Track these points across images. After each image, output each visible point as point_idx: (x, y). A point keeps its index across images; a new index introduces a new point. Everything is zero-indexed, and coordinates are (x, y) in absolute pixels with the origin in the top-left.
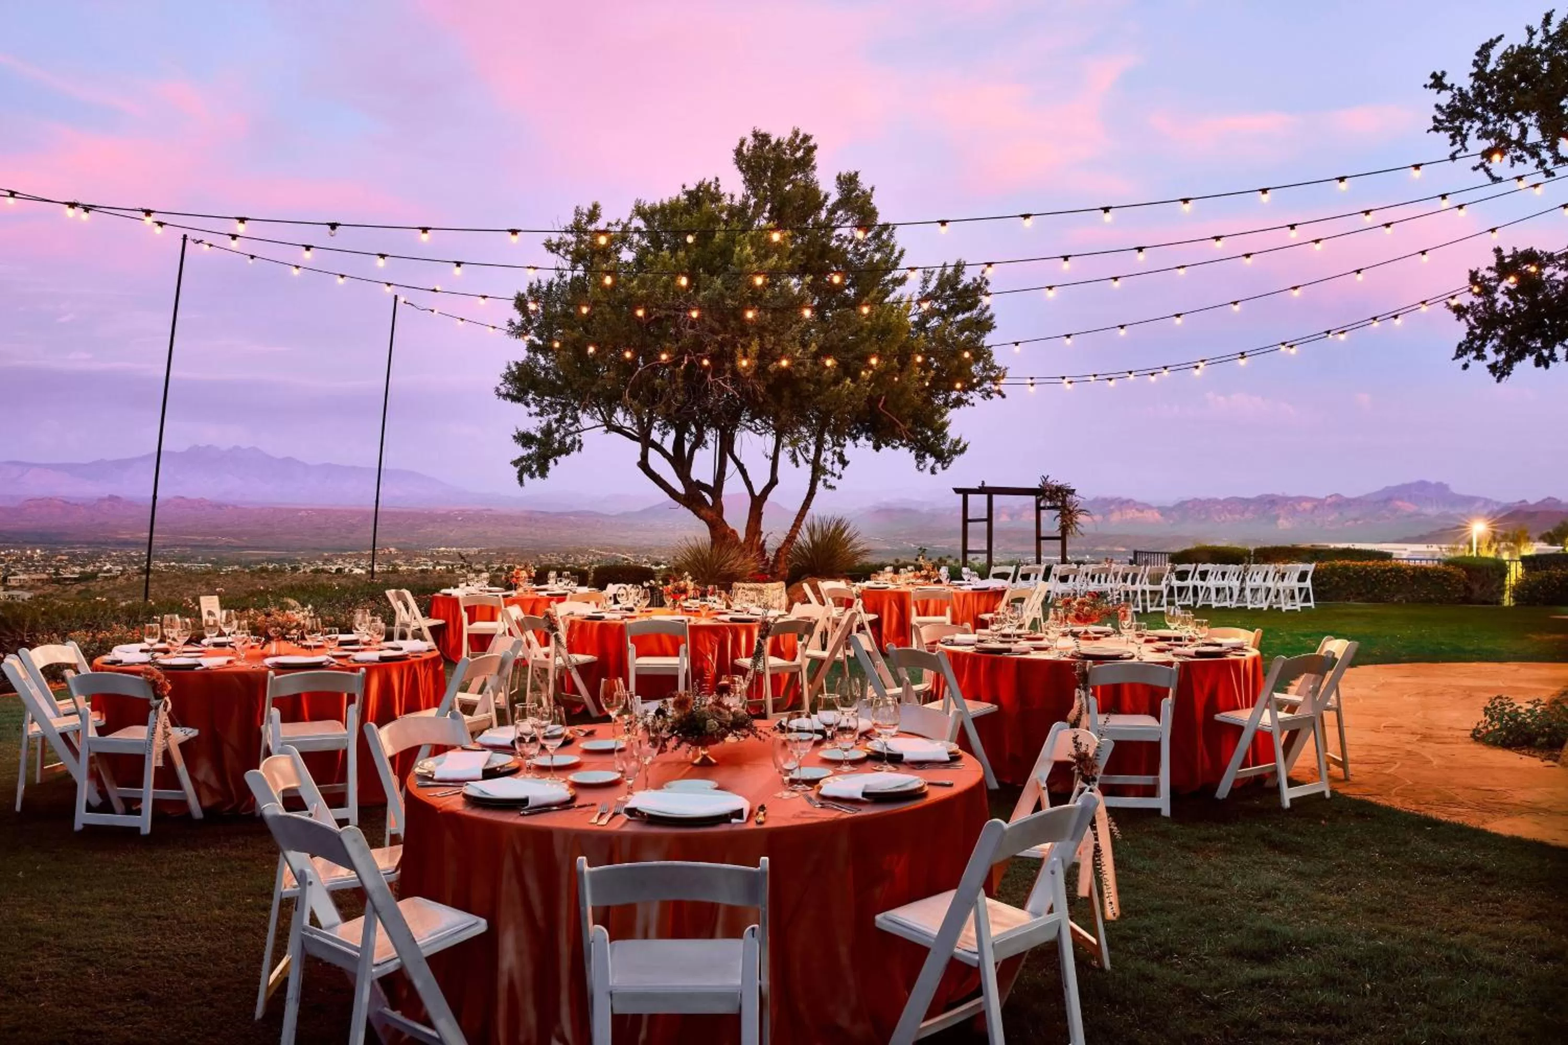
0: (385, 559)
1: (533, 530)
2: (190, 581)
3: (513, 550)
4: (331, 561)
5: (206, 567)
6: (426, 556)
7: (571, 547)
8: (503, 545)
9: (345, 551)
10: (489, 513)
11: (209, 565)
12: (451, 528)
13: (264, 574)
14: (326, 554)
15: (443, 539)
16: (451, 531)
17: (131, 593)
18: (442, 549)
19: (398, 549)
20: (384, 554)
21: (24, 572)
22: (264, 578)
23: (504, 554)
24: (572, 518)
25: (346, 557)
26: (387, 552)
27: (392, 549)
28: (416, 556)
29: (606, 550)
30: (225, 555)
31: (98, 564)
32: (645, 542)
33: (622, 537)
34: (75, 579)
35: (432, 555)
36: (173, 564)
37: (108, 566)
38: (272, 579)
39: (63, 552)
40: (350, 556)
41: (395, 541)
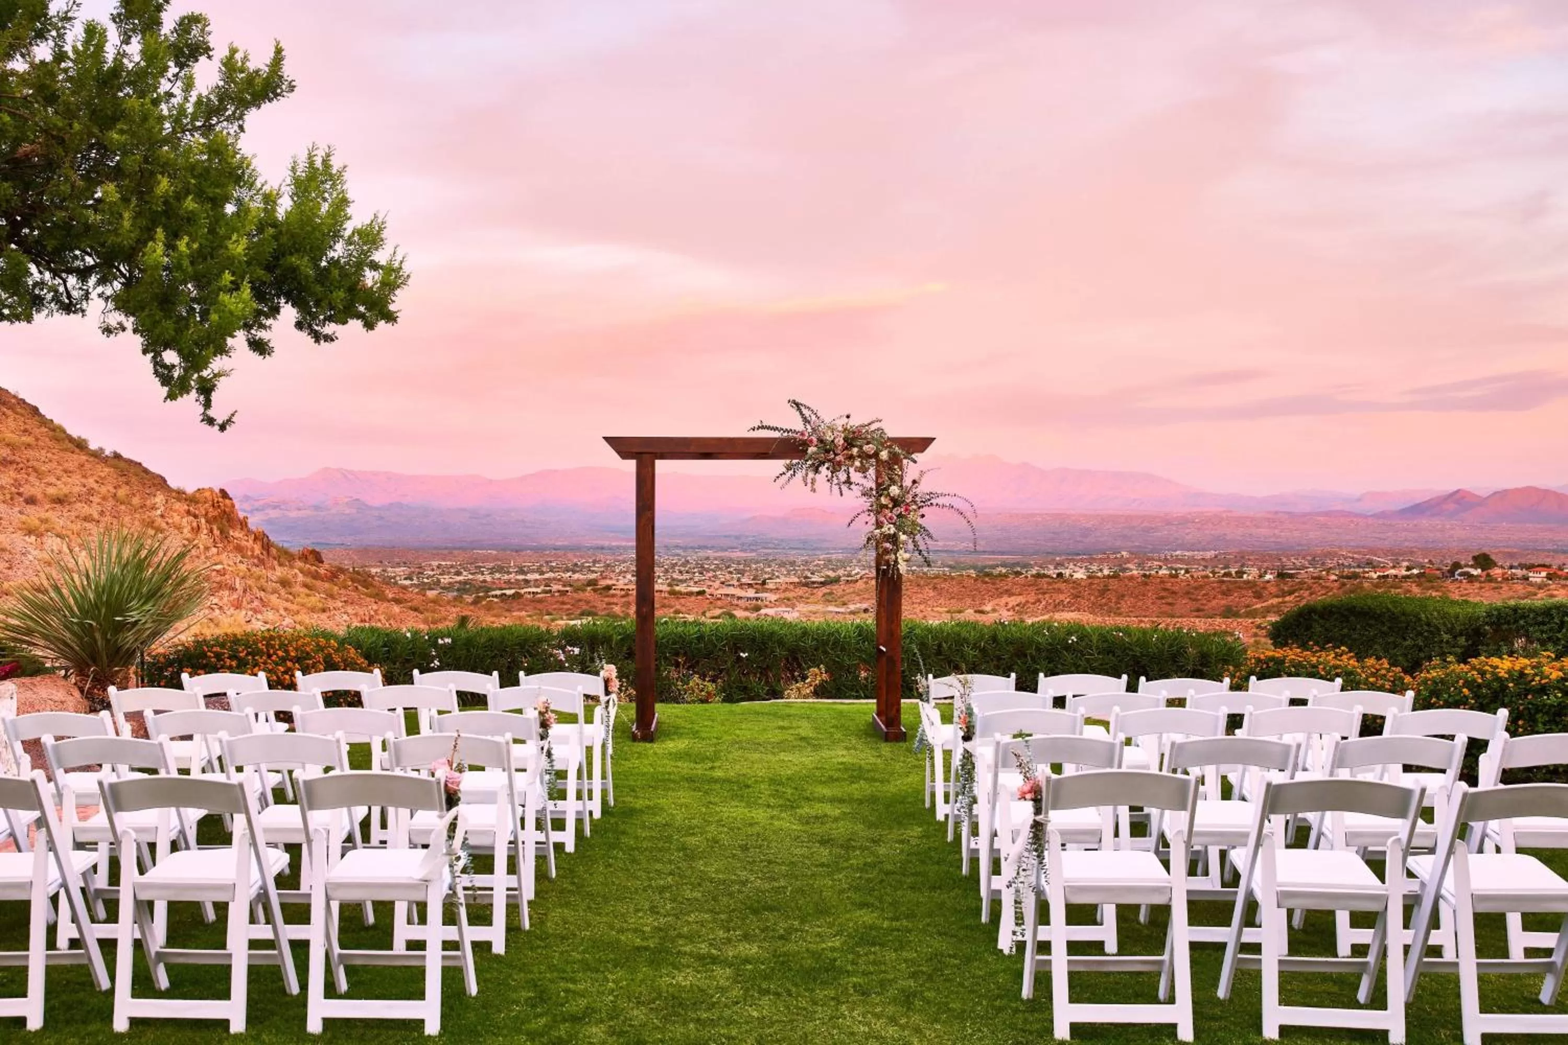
0: (1117, 563)
1: (1276, 531)
2: (918, 585)
3: (1252, 553)
4: (1063, 565)
5: (944, 571)
6: (1160, 560)
7: (1318, 550)
8: (1244, 548)
9: (1079, 554)
10: (1229, 514)
11: (946, 569)
12: (1188, 531)
13: (987, 579)
14: (1058, 559)
15: (1180, 542)
16: (1187, 534)
17: (866, 596)
18: (1178, 553)
19: (1131, 553)
20: (1116, 558)
21: (785, 576)
22: (986, 583)
23: (1243, 557)
24: (1322, 518)
25: (1078, 561)
26: (1118, 556)
27: (1124, 553)
28: (1149, 559)
29: (1359, 553)
30: (962, 559)
31: (848, 569)
32: (1407, 544)
33: (1380, 539)
34: (821, 583)
35: (1166, 559)
36: (914, 568)
37: (857, 570)
38: (994, 584)
39: (821, 557)
40: (1082, 560)
41: (1130, 544)
